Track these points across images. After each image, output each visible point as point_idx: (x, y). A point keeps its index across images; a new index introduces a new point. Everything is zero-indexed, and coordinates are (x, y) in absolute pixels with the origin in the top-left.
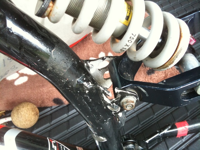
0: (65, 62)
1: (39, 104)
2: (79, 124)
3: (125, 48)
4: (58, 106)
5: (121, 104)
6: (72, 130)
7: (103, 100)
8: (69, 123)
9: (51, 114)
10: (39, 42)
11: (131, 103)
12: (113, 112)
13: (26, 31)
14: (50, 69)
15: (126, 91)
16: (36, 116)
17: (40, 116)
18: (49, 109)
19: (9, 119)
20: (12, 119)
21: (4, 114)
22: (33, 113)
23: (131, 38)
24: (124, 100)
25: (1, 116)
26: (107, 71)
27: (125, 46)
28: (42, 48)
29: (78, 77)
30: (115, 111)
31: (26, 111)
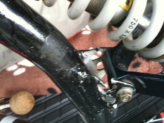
0: (59, 51)
1: (35, 93)
2: (70, 112)
3: (125, 35)
4: (51, 94)
5: (117, 96)
6: (64, 117)
7: (98, 91)
8: (61, 111)
9: (45, 102)
10: (33, 27)
11: (129, 95)
12: (108, 104)
13: (19, 16)
14: (44, 57)
15: (123, 82)
16: (32, 104)
17: (35, 103)
18: (44, 98)
19: (7, 106)
20: (11, 106)
21: (3, 101)
22: (29, 101)
23: (133, 23)
24: (121, 91)
25: (1, 103)
26: (100, 61)
27: (125, 32)
28: (35, 35)
29: (72, 66)
30: (110, 102)
31: (22, 99)
